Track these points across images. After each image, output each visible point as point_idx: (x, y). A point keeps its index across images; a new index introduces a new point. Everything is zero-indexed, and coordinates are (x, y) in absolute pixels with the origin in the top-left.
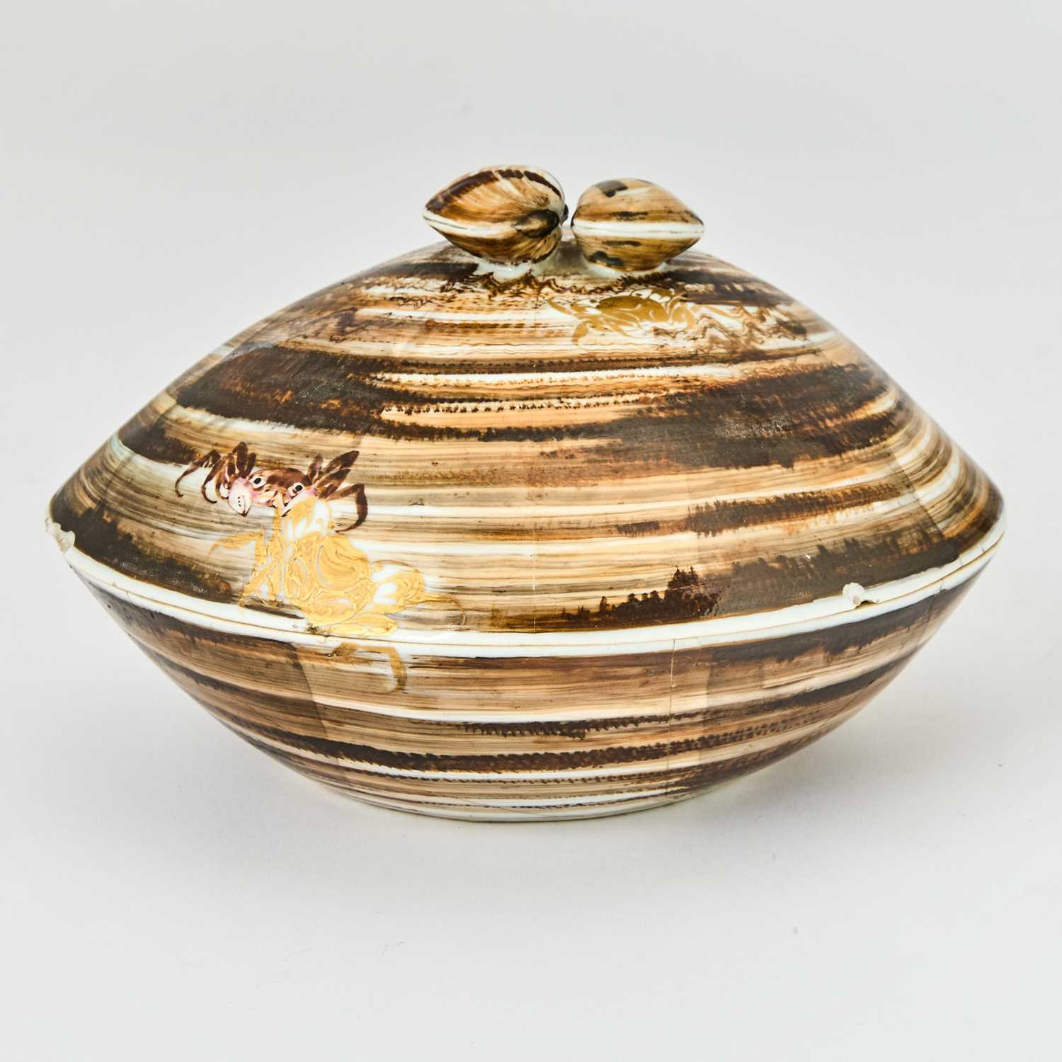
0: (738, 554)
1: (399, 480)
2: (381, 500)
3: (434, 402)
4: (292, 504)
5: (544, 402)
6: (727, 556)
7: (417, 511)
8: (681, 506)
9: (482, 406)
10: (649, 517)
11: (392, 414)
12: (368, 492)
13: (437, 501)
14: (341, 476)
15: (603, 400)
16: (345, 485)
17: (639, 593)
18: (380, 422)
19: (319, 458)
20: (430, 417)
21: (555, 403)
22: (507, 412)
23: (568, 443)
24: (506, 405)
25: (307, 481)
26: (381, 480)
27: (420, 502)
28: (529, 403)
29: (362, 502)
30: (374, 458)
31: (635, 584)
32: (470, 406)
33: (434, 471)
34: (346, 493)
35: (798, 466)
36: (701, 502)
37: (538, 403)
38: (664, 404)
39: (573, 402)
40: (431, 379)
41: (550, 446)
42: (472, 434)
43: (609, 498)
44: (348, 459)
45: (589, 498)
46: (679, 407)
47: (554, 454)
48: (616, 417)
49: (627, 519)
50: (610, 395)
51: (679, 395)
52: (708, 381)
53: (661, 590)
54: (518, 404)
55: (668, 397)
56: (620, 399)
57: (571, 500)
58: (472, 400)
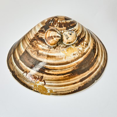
0: (85, 83)
1: (48, 80)
2: (47, 82)
3: (51, 70)
4: (37, 81)
5: (63, 70)
6: (84, 84)
7: (51, 84)
8: (79, 80)
9: (56, 71)
10: (75, 82)
11: (46, 71)
12: (45, 81)
13: (53, 83)
14: (42, 79)
15: (69, 68)
16: (42, 80)
17: (75, 90)
18: (45, 72)
19: (39, 76)
20: (51, 72)
21: (64, 70)
22: (59, 72)
23: (66, 75)
24: (59, 71)
25: (38, 79)
26: (46, 80)
27: (51, 83)
28: (61, 70)
29: (45, 82)
30: (45, 77)
31: (75, 89)
32: (55, 71)
33: (52, 79)
34: (43, 81)
35: (90, 70)
36: (81, 79)
37: (62, 70)
38: (76, 67)
39: (66, 69)
40: (50, 66)
41: (64, 76)
42: (56, 75)
43: (71, 81)
44: (42, 77)
45: (69, 81)
46: (77, 67)
47: (65, 77)
48: (71, 71)
49: (73, 83)
50: (70, 68)
51: (77, 65)
52: (80, 61)
53: (77, 89)
54: (60, 70)
55: (76, 66)
56: (71, 68)
57: (67, 82)
58: (55, 70)
